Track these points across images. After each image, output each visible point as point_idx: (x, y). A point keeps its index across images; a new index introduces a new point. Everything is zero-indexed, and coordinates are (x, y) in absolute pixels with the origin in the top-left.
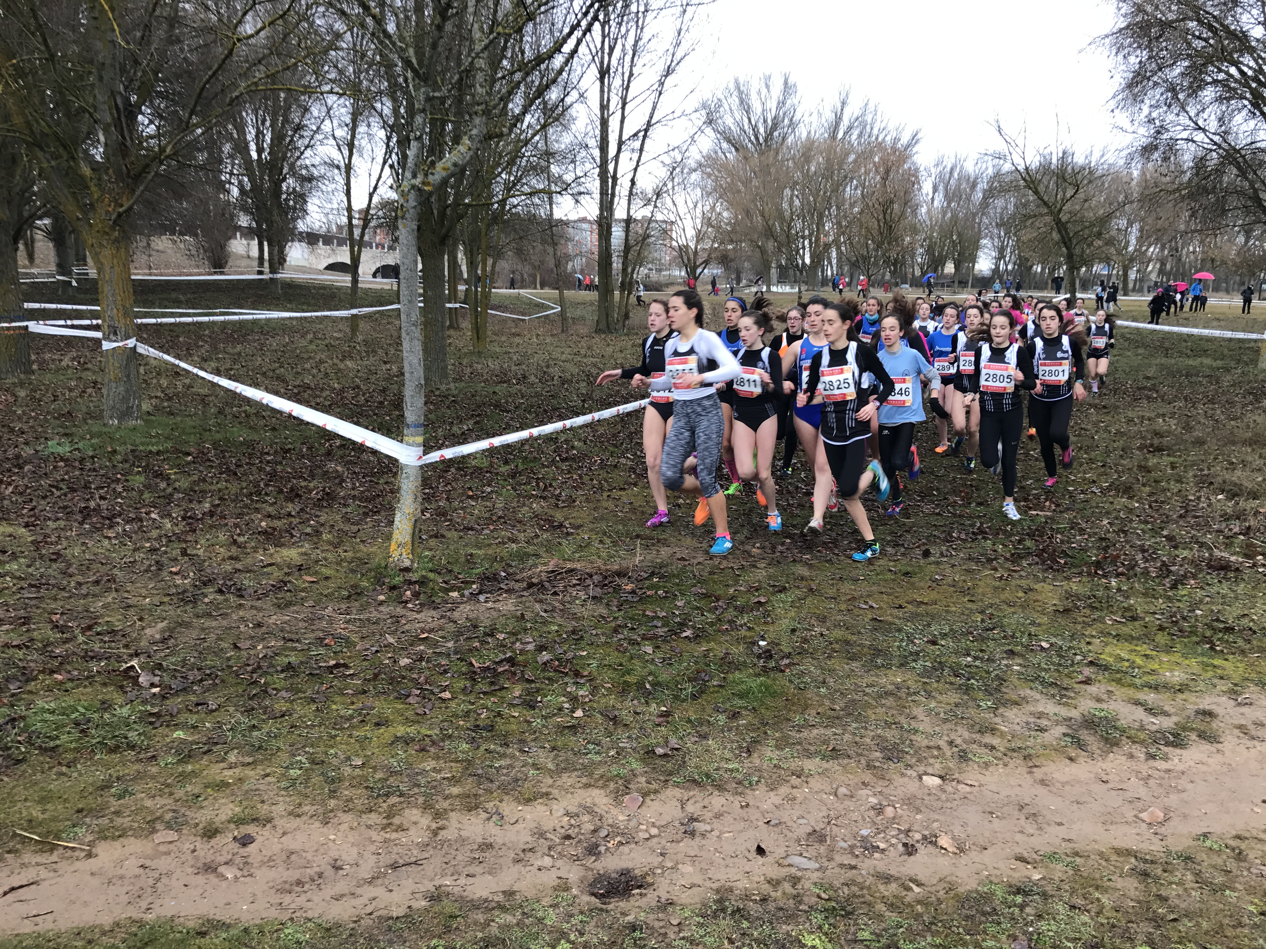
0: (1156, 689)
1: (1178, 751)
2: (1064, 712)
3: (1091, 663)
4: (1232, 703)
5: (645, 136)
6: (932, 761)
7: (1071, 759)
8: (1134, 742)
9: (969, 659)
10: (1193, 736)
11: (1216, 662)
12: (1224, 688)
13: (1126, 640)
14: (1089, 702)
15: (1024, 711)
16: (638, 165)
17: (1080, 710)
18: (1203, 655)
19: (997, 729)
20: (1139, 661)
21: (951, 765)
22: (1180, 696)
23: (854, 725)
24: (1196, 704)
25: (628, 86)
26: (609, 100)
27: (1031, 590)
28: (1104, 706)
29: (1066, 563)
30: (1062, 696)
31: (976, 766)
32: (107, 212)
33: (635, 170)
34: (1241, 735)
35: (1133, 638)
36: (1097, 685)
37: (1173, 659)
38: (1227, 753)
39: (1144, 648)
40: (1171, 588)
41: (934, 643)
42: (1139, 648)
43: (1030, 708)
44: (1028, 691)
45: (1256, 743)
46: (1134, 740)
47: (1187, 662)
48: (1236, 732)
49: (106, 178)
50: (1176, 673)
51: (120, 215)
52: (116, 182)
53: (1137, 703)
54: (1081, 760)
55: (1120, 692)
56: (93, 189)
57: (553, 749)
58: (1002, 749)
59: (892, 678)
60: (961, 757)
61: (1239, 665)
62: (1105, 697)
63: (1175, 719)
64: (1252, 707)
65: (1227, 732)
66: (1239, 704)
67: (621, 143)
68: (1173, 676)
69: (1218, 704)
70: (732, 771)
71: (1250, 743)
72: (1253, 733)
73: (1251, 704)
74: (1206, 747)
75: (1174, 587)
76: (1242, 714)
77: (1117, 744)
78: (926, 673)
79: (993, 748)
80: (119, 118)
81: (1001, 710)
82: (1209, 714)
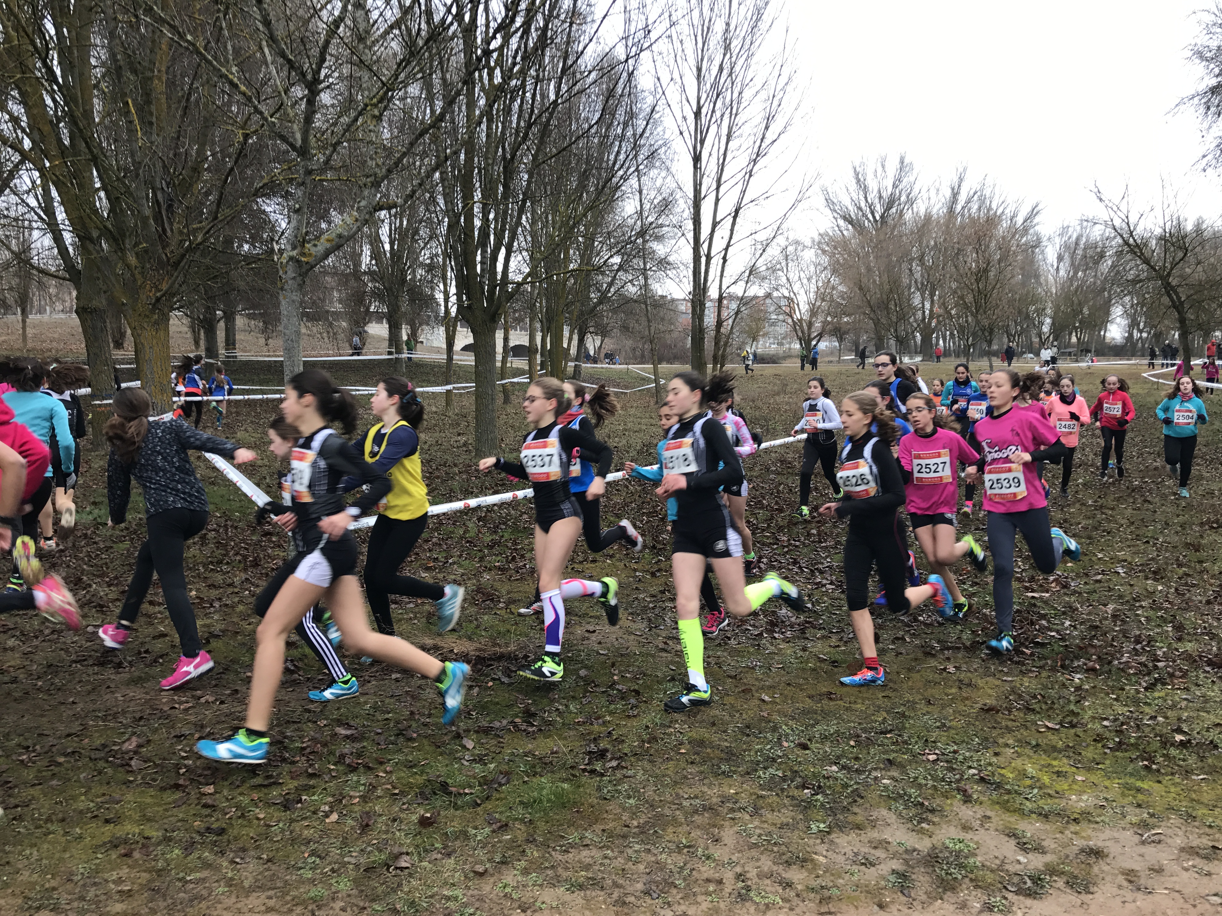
0: (1046, 816)
1: (1029, 902)
2: (911, 840)
3: (982, 780)
4: (1137, 838)
5: (735, 218)
6: (700, 898)
7: (881, 906)
8: (976, 887)
9: (835, 768)
10: (1060, 883)
11: (1145, 785)
12: (1134, 820)
13: (1045, 751)
14: (952, 829)
15: (863, 837)
16: (728, 246)
17: (935, 840)
18: (1131, 775)
19: (812, 860)
20: (1046, 779)
21: (722, 905)
22: (1074, 827)
23: (637, 847)
24: (1089, 838)
25: (722, 170)
26: (701, 184)
27: (969, 685)
28: (969, 836)
29: (1032, 654)
30: (922, 820)
31: (752, 910)
32: (148, 297)
33: (726, 249)
34: (1125, 884)
35: (1054, 749)
36: (977, 807)
37: (1093, 778)
38: (1093, 908)
39: (1062, 764)
40: (1146, 689)
41: (805, 747)
42: (1055, 763)
43: (874, 834)
44: (884, 812)
45: (1140, 896)
46: (977, 884)
47: (1107, 783)
48: (1121, 879)
49: (148, 266)
50: (1085, 797)
51: (158, 300)
52: (157, 270)
53: (1012, 834)
54: (894, 908)
55: (999, 818)
56: (138, 276)
57: (269, 860)
58: (800, 887)
59: (726, 789)
60: (740, 895)
61: (1173, 789)
62: (976, 824)
63: (1049, 858)
64: (1159, 846)
65: (1108, 878)
66: (1143, 843)
67: (715, 224)
68: (1080, 800)
69: (1116, 840)
70: (448, 898)
71: (1129, 896)
72: (1143, 882)
73: (1159, 842)
74: (1072, 898)
75: (1150, 687)
76: (1142, 855)
77: (953, 889)
78: (771, 784)
79: (789, 885)
80: (160, 212)
81: (833, 836)
82: (1097, 853)
